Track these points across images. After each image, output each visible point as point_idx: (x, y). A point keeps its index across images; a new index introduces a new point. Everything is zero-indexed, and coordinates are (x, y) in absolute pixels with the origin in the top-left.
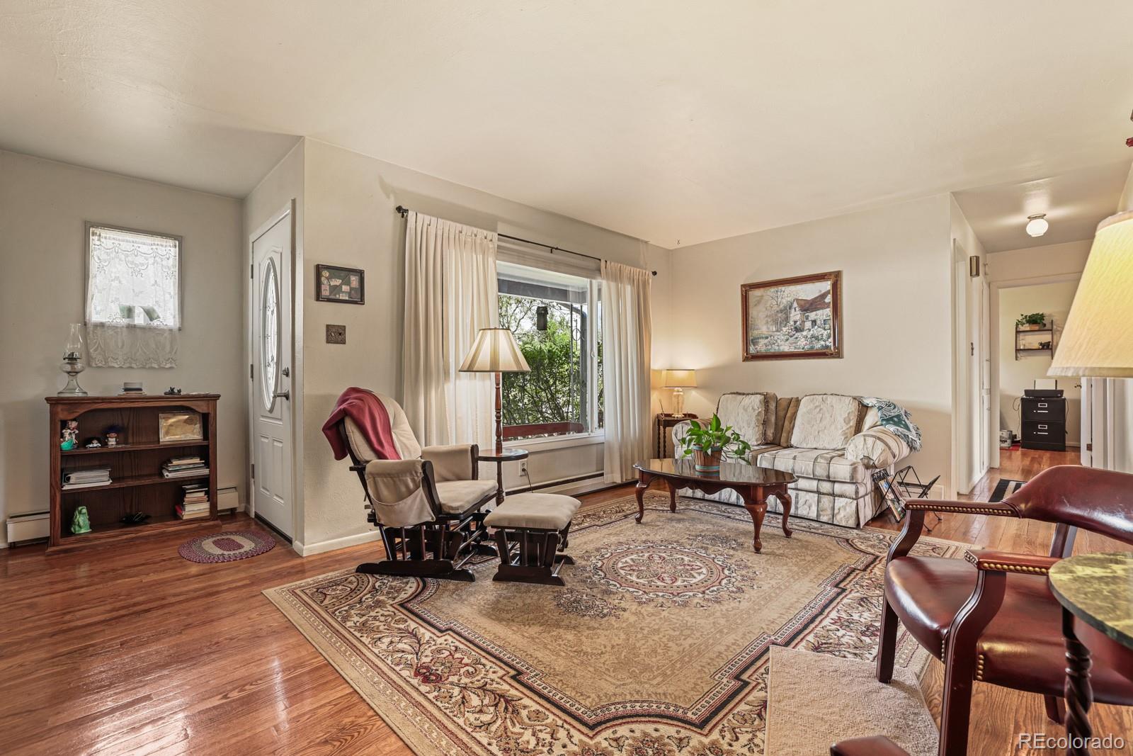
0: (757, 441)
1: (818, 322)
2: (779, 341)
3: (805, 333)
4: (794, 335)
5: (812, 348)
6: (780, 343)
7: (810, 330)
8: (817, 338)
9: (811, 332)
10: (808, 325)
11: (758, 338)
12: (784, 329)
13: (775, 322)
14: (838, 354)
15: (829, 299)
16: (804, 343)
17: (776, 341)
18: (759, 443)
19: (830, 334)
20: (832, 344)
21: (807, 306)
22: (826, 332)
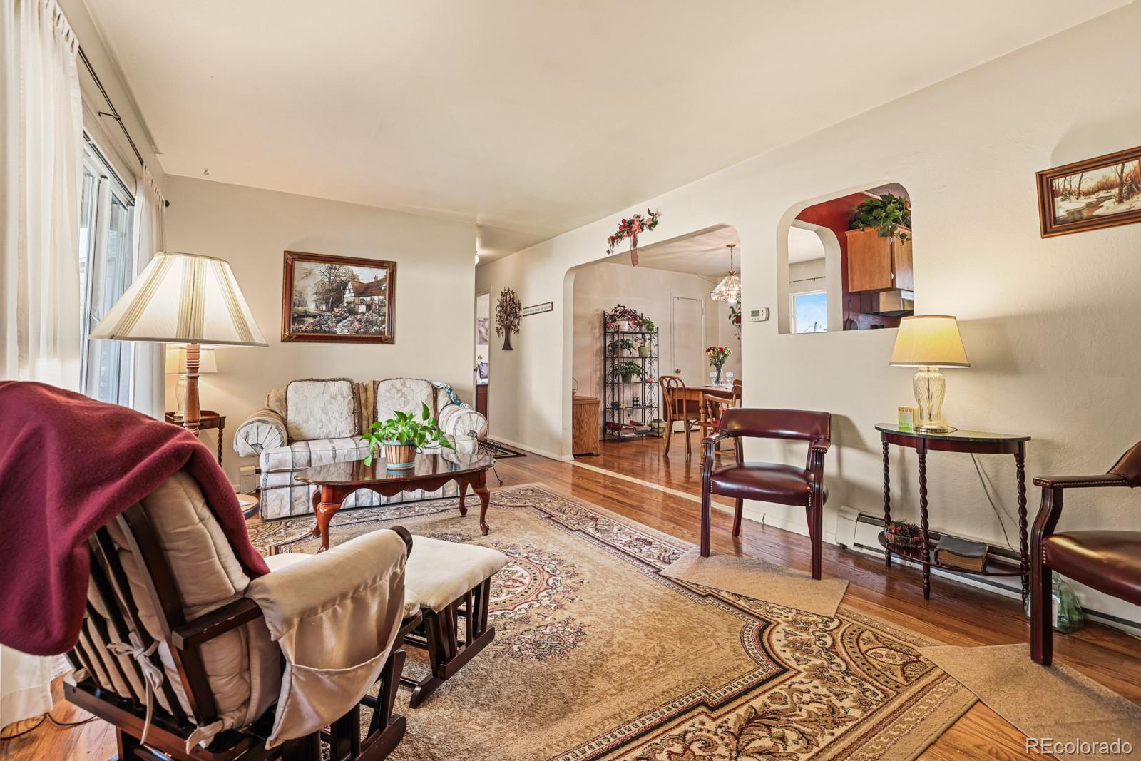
0: (350, 432)
1: (373, 308)
2: (329, 322)
3: (359, 317)
4: (347, 317)
5: (366, 332)
6: (331, 325)
7: (364, 314)
8: (371, 323)
9: (366, 316)
10: (362, 309)
11: (304, 317)
12: (337, 310)
13: (326, 301)
14: (391, 341)
15: (385, 286)
16: (358, 327)
17: (327, 322)
18: (352, 434)
19: (384, 319)
20: (386, 330)
21: (362, 289)
22: (380, 318)
